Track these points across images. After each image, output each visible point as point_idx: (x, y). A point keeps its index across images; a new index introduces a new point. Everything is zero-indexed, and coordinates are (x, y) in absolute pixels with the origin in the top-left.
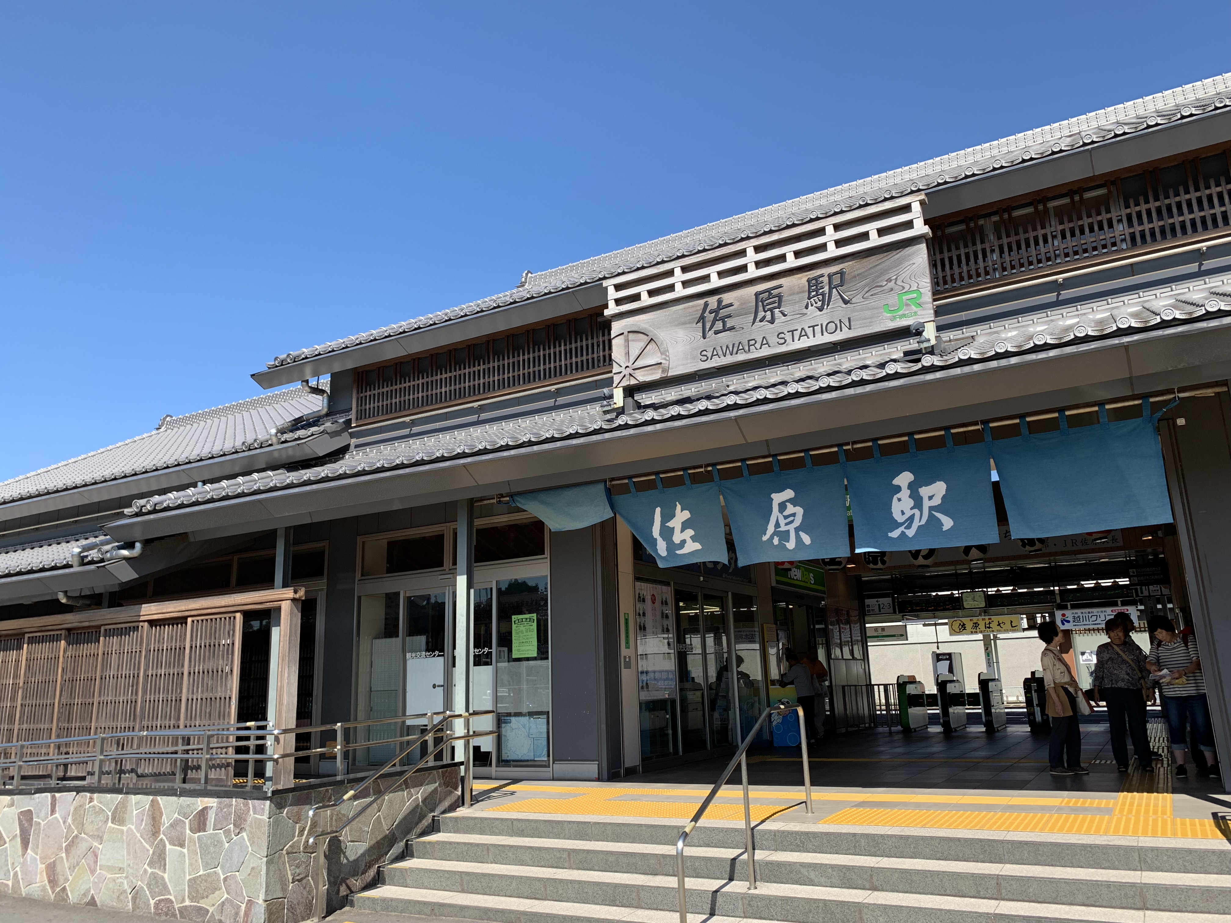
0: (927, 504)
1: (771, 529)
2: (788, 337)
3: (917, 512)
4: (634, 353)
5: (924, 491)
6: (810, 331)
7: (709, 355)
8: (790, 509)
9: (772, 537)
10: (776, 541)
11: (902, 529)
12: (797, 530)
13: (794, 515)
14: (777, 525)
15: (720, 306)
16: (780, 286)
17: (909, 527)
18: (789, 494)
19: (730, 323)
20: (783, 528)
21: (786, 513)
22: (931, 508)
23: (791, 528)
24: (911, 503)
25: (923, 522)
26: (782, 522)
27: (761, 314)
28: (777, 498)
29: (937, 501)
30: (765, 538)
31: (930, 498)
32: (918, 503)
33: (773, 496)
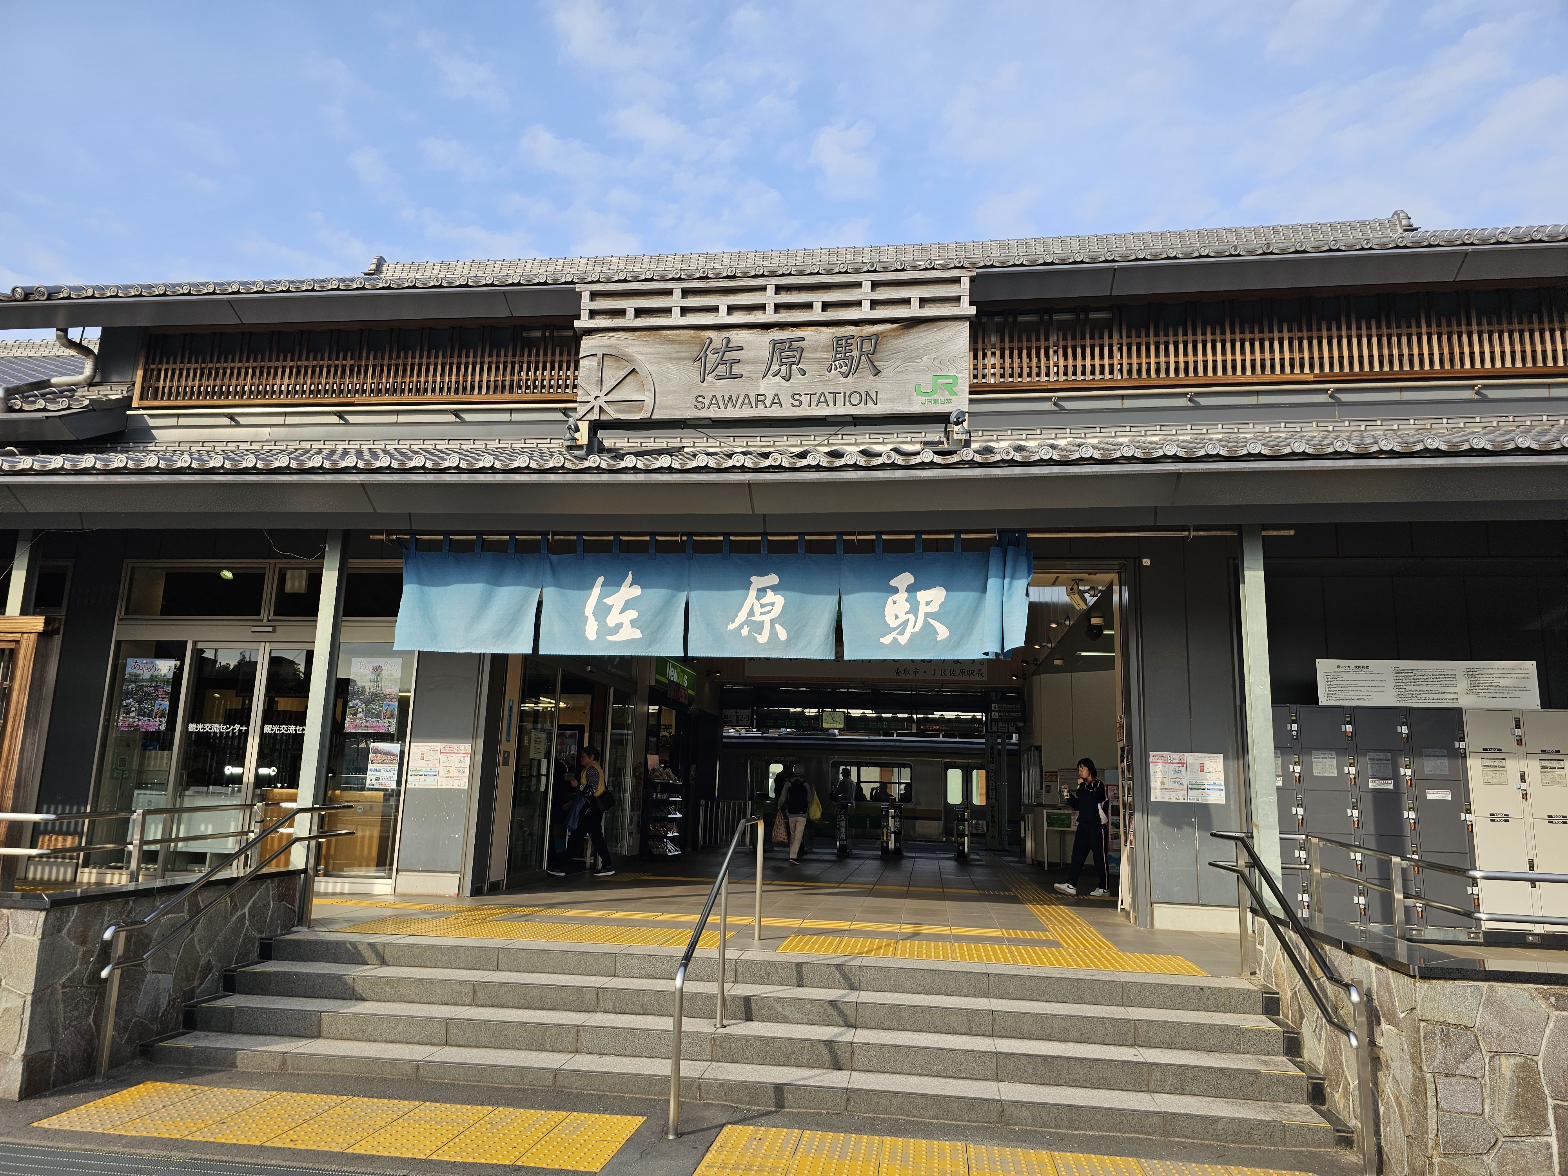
0: (923, 610)
1: (742, 616)
2: (805, 399)
3: (911, 617)
4: (609, 384)
5: (923, 596)
6: (830, 398)
7: (707, 402)
8: (770, 596)
9: (741, 626)
10: (745, 631)
11: (894, 634)
12: (773, 621)
13: (773, 604)
14: (751, 613)
15: (729, 346)
16: (803, 339)
17: (901, 633)
18: (773, 579)
19: (736, 370)
20: (757, 618)
21: (763, 601)
22: (927, 615)
23: (767, 618)
24: (907, 606)
25: (917, 629)
26: (758, 610)
27: (775, 367)
28: (758, 582)
29: (934, 608)
30: (731, 627)
31: (928, 604)
32: (914, 609)
33: (754, 579)
